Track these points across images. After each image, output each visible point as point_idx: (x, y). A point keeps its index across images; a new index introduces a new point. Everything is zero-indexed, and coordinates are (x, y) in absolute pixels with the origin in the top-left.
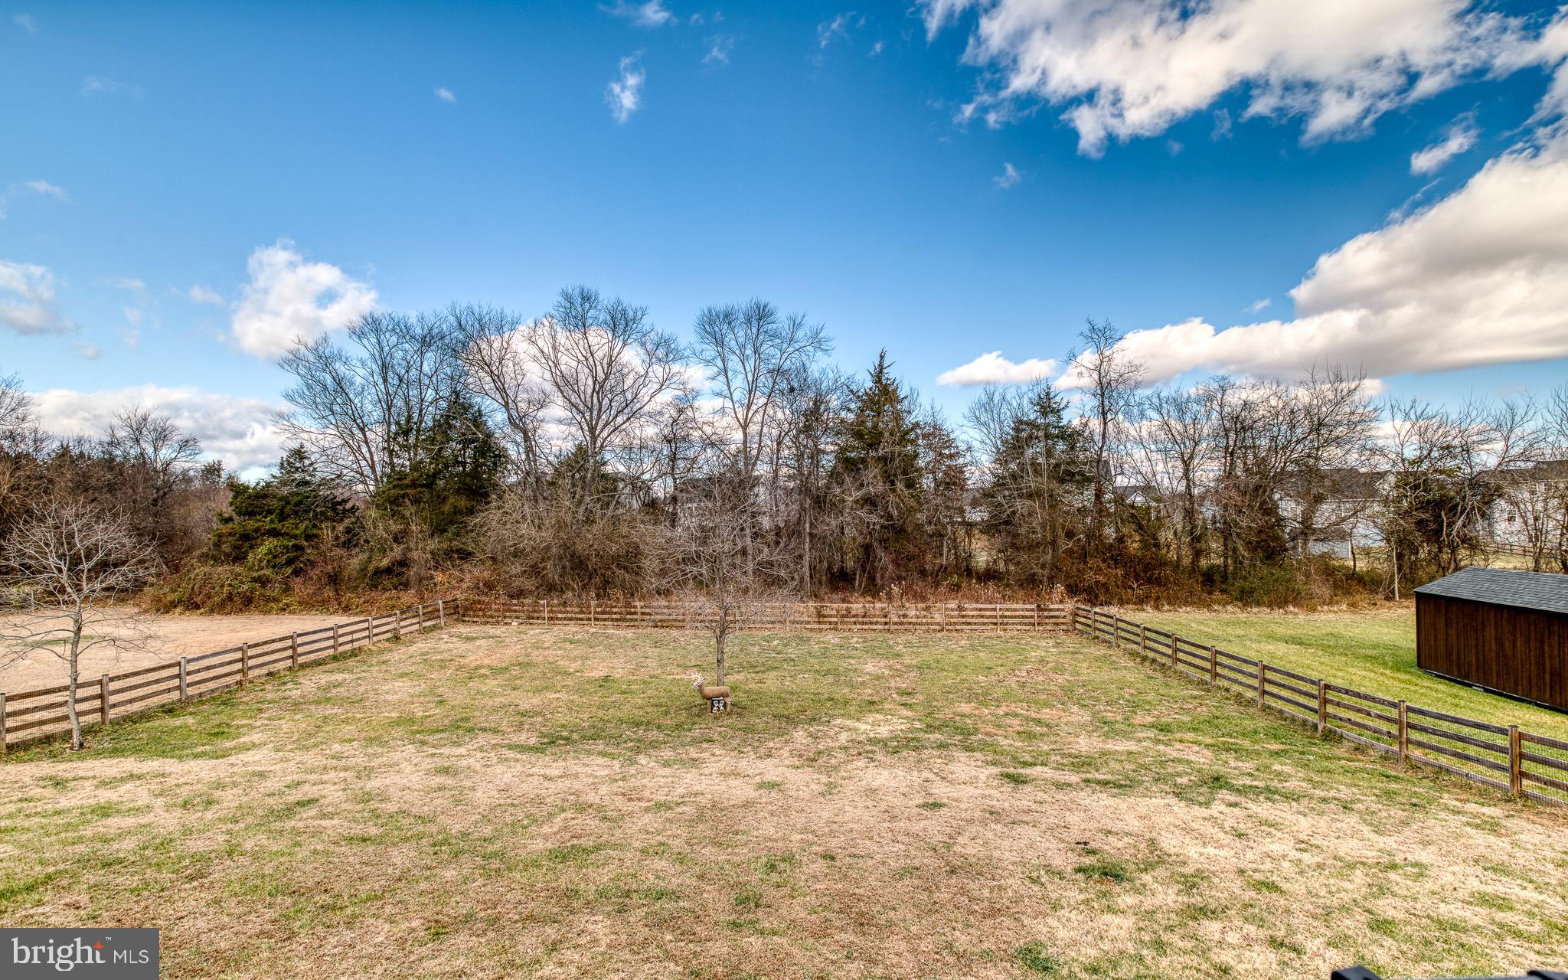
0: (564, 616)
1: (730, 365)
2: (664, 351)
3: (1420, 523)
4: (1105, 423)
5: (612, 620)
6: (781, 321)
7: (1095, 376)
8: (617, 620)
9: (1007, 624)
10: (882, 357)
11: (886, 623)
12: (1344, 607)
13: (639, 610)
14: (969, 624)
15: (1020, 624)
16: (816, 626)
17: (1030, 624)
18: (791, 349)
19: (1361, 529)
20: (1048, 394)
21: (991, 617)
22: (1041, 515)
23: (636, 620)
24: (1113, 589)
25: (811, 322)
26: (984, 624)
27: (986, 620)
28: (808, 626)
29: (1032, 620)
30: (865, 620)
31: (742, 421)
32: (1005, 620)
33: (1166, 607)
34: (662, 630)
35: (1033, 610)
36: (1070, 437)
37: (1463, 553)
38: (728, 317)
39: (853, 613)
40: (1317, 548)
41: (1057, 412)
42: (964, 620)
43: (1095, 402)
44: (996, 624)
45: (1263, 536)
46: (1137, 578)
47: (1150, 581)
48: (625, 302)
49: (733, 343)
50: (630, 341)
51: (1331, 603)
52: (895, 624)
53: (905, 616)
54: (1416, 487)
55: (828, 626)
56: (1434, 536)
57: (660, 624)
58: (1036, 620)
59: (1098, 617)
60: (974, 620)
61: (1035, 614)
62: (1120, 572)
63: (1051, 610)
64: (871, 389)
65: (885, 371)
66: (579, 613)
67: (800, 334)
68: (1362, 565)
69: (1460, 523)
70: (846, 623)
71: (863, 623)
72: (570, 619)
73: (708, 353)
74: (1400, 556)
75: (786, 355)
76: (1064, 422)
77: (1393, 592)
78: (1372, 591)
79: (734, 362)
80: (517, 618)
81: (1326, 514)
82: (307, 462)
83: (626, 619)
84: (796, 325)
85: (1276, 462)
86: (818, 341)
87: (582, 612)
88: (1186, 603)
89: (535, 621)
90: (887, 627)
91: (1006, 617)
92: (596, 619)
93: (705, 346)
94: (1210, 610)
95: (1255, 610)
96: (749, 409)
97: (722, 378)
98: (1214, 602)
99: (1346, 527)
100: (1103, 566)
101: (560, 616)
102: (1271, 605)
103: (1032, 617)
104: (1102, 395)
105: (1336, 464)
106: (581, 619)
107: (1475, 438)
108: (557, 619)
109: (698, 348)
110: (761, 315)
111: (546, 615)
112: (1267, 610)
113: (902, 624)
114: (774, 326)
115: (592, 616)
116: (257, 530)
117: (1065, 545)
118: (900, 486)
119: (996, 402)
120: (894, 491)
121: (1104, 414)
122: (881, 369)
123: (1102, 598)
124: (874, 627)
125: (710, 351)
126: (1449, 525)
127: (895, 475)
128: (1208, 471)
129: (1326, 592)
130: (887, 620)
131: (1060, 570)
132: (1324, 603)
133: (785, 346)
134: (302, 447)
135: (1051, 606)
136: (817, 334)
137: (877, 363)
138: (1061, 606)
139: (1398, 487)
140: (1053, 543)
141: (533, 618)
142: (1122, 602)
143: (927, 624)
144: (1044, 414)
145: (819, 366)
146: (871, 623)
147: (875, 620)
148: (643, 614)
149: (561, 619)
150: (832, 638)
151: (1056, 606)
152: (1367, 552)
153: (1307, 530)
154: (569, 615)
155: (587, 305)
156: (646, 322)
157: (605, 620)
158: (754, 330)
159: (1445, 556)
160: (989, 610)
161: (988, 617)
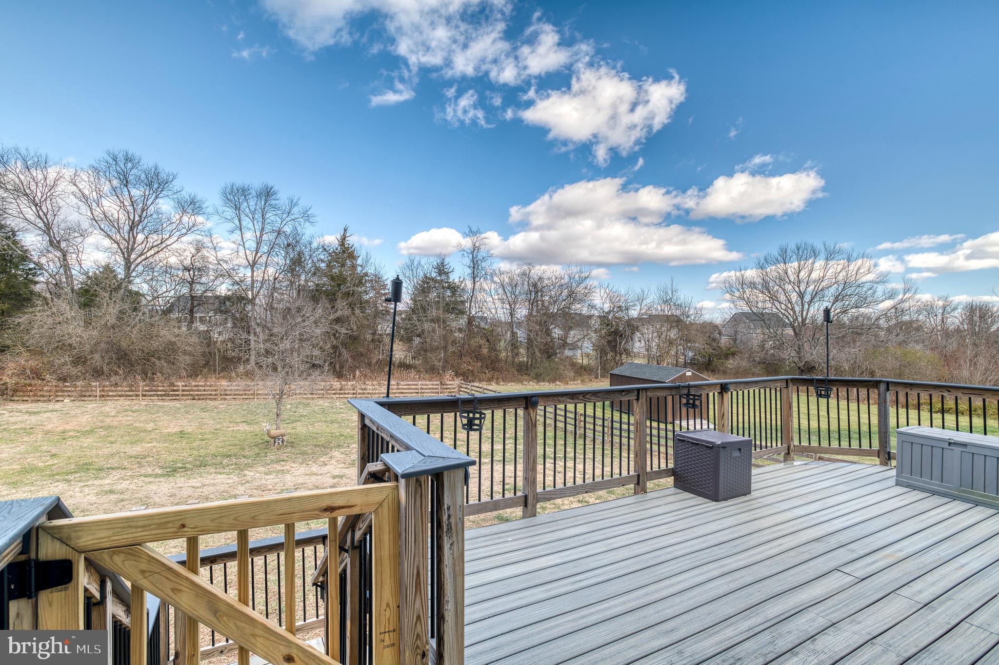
0: (114, 394)
1: (244, 223)
2: (191, 206)
3: (609, 342)
4: (474, 283)
5: (158, 395)
6: (282, 198)
7: (471, 256)
8: (161, 395)
9: (423, 393)
10: (345, 230)
11: (354, 394)
12: (579, 382)
13: (180, 388)
14: (402, 393)
15: (431, 392)
16: (310, 396)
17: (436, 393)
18: (288, 219)
19: (585, 345)
20: (442, 263)
21: (416, 389)
22: (439, 332)
23: (178, 395)
24: (476, 373)
25: (303, 204)
26: (411, 393)
27: (412, 391)
29: (437, 391)
30: (341, 392)
31: (251, 262)
32: (423, 391)
33: (502, 383)
34: (200, 402)
35: (438, 385)
36: (453, 288)
37: (624, 356)
38: (244, 192)
39: (334, 387)
40: (568, 353)
41: (447, 274)
42: (400, 391)
43: (469, 271)
44: (418, 393)
45: (547, 347)
46: (487, 367)
47: (494, 369)
48: (161, 166)
49: (247, 210)
50: (161, 195)
51: (574, 380)
52: (359, 394)
53: (365, 389)
54: (608, 325)
55: (319, 396)
56: (614, 348)
57: (197, 397)
58: (440, 390)
59: (473, 388)
60: (406, 391)
61: (439, 387)
62: (479, 364)
63: (448, 385)
64: (337, 249)
65: (347, 239)
66: (129, 391)
67: (295, 210)
68: (585, 362)
69: (623, 342)
70: (329, 394)
71: (340, 394)
72: (120, 396)
73: (228, 213)
74: (601, 357)
75: (284, 222)
76: (451, 280)
77: (598, 374)
78: (590, 374)
79: (246, 222)
80: (69, 396)
81: (574, 335)
83: (171, 394)
84: (293, 204)
85: (554, 309)
86: (307, 216)
87: (131, 391)
88: (511, 381)
89: (86, 398)
90: (355, 396)
91: (423, 389)
92: (143, 395)
93: (227, 209)
94: (522, 384)
95: (542, 384)
96: (257, 253)
97: (238, 232)
98: (524, 380)
99: (580, 344)
100: (471, 361)
101: (111, 394)
102: (549, 381)
103: (436, 389)
104: (474, 268)
105: (578, 312)
106: (132, 396)
107: (630, 304)
108: (108, 396)
109: (220, 209)
110: (267, 194)
111: (98, 394)
112: (547, 384)
113: (364, 394)
114: (277, 202)
115: (140, 393)
117: (451, 349)
118: (357, 311)
119: (415, 265)
120: (354, 314)
121: (474, 278)
122: (344, 238)
123: (470, 378)
124: (347, 396)
125: (230, 212)
126: (620, 344)
127: (355, 304)
128: (522, 312)
129: (572, 374)
130: (355, 391)
131: (448, 363)
132: (571, 380)
133: (284, 216)
135: (448, 383)
136: (307, 211)
137: (342, 234)
138: (452, 382)
139: (602, 324)
140: (445, 348)
141: (85, 396)
142: (480, 381)
143: (379, 393)
144: (440, 274)
145: (308, 232)
146: (345, 394)
147: (347, 392)
148: (183, 391)
149: (112, 396)
150: (325, 403)
151: (450, 383)
152: (588, 355)
153: (564, 345)
154: (120, 393)
155: (129, 165)
156: (176, 185)
157: (151, 396)
158: (263, 203)
159: (618, 358)
160: (414, 385)
161: (413, 389)
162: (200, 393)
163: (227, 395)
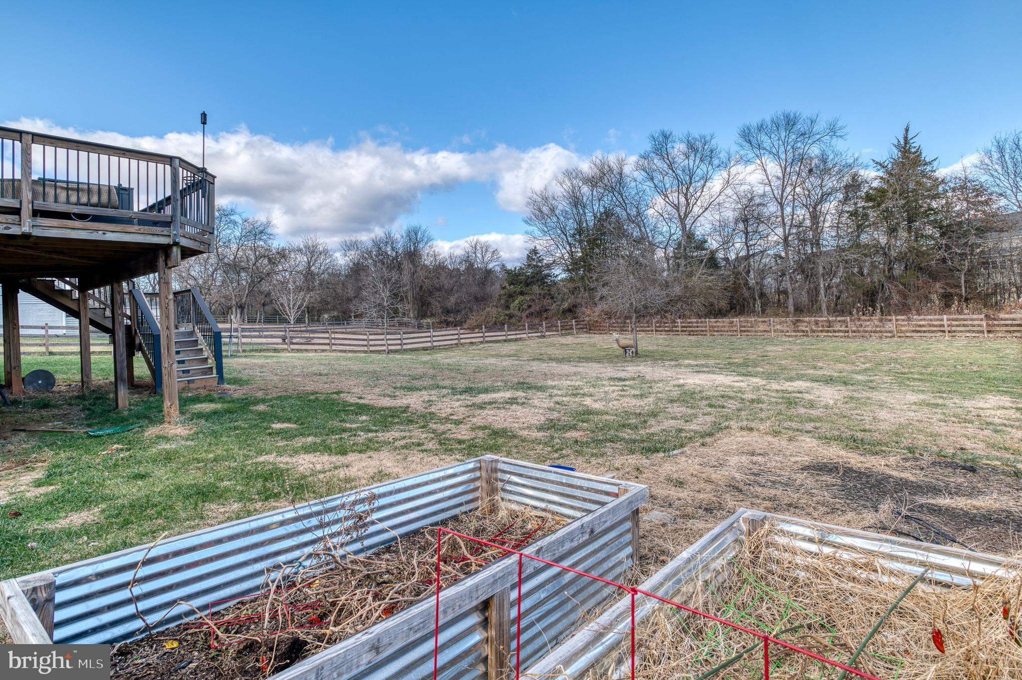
5: (665, 331)
8: (668, 331)
9: (954, 331)
10: (907, 130)
14: (918, 332)
15: (968, 331)
16: (793, 334)
17: (979, 332)
21: (938, 326)
23: (678, 331)
26: (933, 332)
27: (934, 329)
28: (787, 334)
30: (830, 329)
32: (954, 329)
35: (982, 320)
39: (820, 324)
44: (944, 332)
55: (801, 334)
60: (923, 329)
61: (984, 323)
65: (909, 140)
70: (815, 331)
71: (828, 331)
82: (538, 255)
83: (672, 330)
87: (648, 327)
90: (846, 334)
91: (953, 326)
92: (656, 331)
106: (648, 331)
113: (859, 331)
116: (515, 292)
122: (905, 140)
124: (837, 334)
134: (535, 248)
137: (903, 137)
143: (881, 332)
146: (835, 331)
147: (837, 329)
157: (661, 331)
160: (938, 320)
161: (936, 326)
162: (694, 329)
163: (714, 331)
